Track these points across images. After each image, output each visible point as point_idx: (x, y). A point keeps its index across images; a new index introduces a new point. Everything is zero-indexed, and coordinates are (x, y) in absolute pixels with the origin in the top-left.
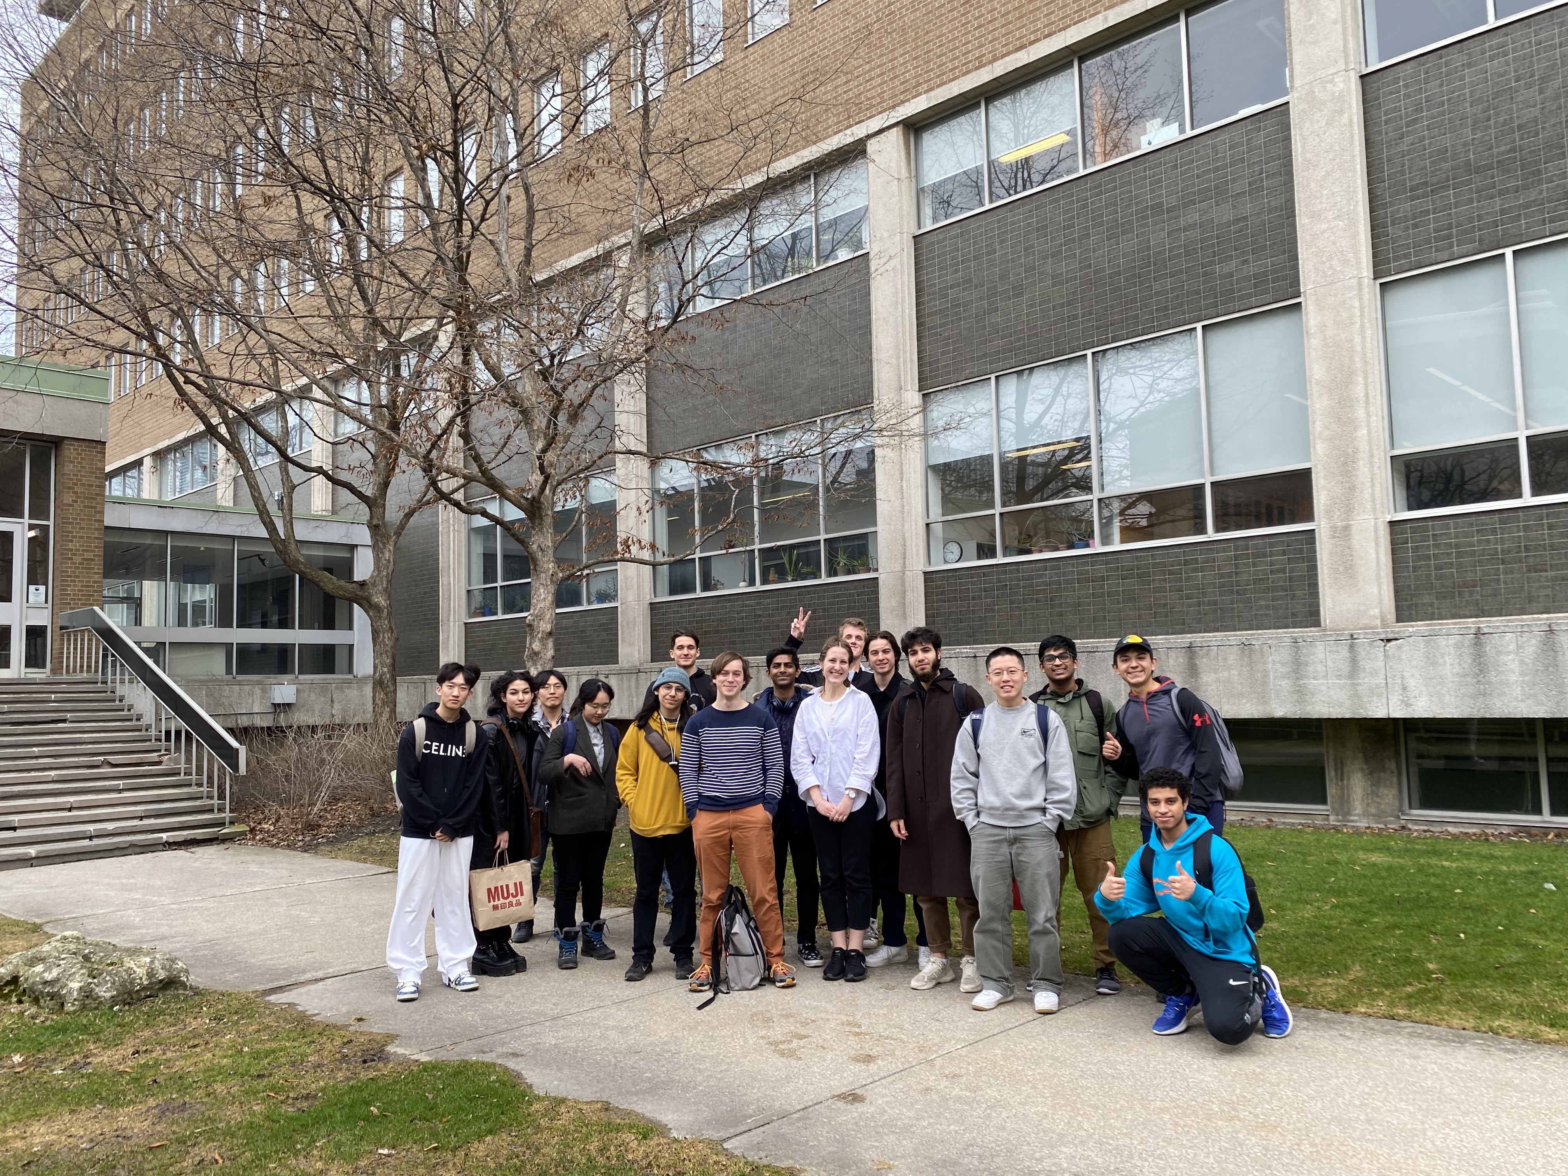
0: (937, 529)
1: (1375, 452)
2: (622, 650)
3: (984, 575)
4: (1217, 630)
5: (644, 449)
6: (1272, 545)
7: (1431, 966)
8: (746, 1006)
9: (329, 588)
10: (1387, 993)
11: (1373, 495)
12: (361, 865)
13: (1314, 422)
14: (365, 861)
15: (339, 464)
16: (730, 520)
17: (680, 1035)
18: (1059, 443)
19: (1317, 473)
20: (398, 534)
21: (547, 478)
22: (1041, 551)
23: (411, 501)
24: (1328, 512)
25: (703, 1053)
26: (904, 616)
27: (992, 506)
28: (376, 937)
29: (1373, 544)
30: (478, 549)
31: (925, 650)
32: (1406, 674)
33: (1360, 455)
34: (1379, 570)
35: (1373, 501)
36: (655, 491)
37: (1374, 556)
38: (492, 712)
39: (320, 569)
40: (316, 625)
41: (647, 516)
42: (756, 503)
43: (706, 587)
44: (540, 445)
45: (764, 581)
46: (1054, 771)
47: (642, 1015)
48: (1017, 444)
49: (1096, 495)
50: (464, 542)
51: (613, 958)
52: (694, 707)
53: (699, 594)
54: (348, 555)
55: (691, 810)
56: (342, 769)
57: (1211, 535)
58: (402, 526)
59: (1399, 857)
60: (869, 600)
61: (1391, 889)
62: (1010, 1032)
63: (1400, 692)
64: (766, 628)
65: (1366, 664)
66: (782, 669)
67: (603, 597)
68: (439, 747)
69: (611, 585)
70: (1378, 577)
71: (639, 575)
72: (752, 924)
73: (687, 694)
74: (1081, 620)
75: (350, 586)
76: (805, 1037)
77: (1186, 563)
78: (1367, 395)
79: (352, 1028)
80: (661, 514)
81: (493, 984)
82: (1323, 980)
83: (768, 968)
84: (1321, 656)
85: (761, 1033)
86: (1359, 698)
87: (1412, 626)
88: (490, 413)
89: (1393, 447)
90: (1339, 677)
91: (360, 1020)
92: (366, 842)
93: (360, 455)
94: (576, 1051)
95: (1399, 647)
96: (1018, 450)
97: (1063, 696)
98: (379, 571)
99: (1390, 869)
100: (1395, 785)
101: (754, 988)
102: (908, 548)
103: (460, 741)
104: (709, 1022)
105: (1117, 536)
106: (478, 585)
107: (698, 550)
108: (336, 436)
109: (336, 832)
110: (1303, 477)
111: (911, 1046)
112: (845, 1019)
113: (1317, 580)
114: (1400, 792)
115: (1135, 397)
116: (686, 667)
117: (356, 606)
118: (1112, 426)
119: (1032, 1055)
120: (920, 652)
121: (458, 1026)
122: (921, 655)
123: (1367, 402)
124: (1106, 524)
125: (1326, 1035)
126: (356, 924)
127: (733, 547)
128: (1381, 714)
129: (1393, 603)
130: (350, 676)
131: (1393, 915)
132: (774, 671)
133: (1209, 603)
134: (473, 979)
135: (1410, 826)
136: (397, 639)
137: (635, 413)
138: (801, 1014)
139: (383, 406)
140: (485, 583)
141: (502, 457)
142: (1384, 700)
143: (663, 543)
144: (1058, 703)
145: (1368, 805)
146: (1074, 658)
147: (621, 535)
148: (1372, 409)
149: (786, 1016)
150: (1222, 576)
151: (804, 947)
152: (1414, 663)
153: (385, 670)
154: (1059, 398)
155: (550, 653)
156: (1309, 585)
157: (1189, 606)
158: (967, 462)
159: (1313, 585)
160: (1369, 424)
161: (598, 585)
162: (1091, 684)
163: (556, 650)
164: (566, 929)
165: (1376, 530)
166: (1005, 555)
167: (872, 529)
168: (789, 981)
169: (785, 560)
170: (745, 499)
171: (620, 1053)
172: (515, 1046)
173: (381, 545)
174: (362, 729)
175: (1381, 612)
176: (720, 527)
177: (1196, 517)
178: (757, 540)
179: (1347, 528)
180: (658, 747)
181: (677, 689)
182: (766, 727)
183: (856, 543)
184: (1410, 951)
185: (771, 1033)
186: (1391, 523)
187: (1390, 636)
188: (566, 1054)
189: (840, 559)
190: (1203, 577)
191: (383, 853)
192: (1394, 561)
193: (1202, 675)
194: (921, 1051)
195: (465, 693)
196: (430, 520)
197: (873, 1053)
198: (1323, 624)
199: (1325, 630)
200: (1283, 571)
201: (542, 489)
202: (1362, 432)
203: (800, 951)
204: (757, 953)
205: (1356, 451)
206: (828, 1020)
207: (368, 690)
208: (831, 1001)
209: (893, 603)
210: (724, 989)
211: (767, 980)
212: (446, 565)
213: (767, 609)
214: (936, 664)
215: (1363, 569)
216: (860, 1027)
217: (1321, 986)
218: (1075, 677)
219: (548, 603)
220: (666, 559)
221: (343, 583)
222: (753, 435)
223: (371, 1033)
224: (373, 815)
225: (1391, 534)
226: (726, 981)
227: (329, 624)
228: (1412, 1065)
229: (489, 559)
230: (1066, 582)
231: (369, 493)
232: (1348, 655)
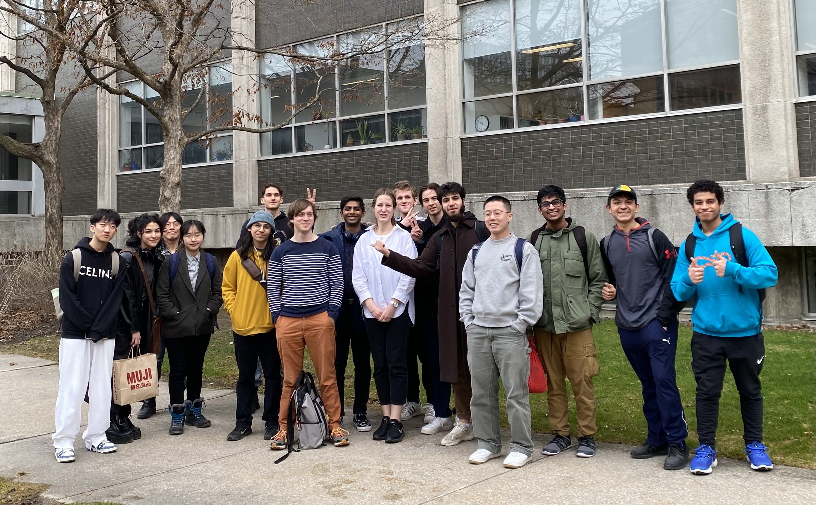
0: (471, 106)
1: (785, 53)
2: (236, 196)
3: (505, 141)
4: (672, 182)
5: (252, 46)
6: (711, 120)
7: (805, 426)
8: (310, 460)
9: (11, 149)
10: (772, 445)
11: (783, 84)
12: (32, 359)
13: (741, 31)
14: (35, 356)
15: (21, 54)
16: (315, 99)
17: (260, 482)
18: (562, 43)
19: (744, 68)
20: (64, 108)
21: (176, 66)
22: (546, 124)
23: (74, 83)
24: (752, 96)
25: (276, 495)
26: (446, 171)
27: (511, 90)
28: (40, 413)
29: (783, 120)
30: (127, 119)
31: (455, 199)
32: (805, 214)
33: (774, 55)
34: (787, 139)
35: (784, 88)
36: (262, 77)
37: (784, 128)
38: (129, 244)
39: (5, 134)
40: (3, 176)
41: (255, 97)
42: (337, 86)
43: (300, 149)
44: (171, 42)
45: (343, 145)
46: (524, 287)
47: (234, 468)
48: (531, 43)
49: (584, 83)
50: (116, 114)
51: (209, 426)
52: (279, 240)
53: (295, 153)
54: (28, 124)
55: (275, 316)
56: (20, 286)
57: (668, 112)
58: (68, 102)
59: (797, 347)
60: (421, 159)
61: (786, 371)
62: (500, 476)
63: (801, 227)
64: (344, 179)
65: (776, 207)
66: (352, 211)
67: (222, 156)
68: (92, 270)
69: (228, 147)
70: (787, 143)
71: (249, 139)
72: (318, 400)
73: (272, 231)
74: (575, 174)
75: (28, 148)
76: (352, 482)
77: (650, 132)
78: (779, 11)
79: (16, 481)
80: (266, 94)
81: (124, 448)
82: (728, 437)
83: (329, 431)
84: (745, 201)
85: (320, 480)
86: (773, 232)
87: (811, 180)
88: (135, 18)
89: (797, 49)
90: (757, 216)
91: (22, 474)
92: (37, 341)
93: (36, 49)
94: (182, 495)
95: (800, 195)
96: (532, 48)
97: (556, 232)
98: (50, 136)
99: (788, 356)
100: (799, 295)
101: (318, 447)
102: (450, 120)
103: (108, 266)
104: (283, 472)
105: (600, 113)
106: (127, 146)
107: (294, 120)
108: (19, 32)
109: (14, 334)
110: (734, 69)
111: (427, 487)
112: (381, 468)
113: (744, 145)
114: (802, 300)
115: (619, 9)
116: (273, 209)
117: (33, 163)
118: (601, 31)
119: (514, 493)
120: (451, 200)
121: (97, 478)
122: (451, 202)
123: (779, 16)
124: (593, 104)
125: (724, 475)
126: (25, 403)
127: (320, 118)
128: (787, 243)
129: (797, 162)
130: (29, 216)
131: (784, 390)
132: (346, 212)
133: (668, 162)
134: (112, 444)
135: (809, 325)
136: (64, 188)
137: (246, 18)
138: (351, 465)
139: (54, 11)
140: (132, 145)
141: (144, 50)
142: (790, 233)
143: (267, 116)
144: (552, 237)
145: (779, 310)
146: (564, 202)
147: (235, 110)
148: (783, 22)
149: (340, 467)
150: (676, 142)
151: (358, 416)
152: (811, 206)
153: (54, 211)
154: (563, 9)
155: (178, 199)
156: (738, 149)
157: (652, 164)
158: (496, 57)
159: (741, 149)
160: (780, 32)
161: (218, 147)
162: (577, 221)
163: (182, 196)
164: (175, 405)
165: (785, 110)
166: (520, 126)
167: (422, 106)
168: (343, 441)
169: (359, 128)
170: (328, 83)
171: (215, 495)
172: (137, 492)
173: (51, 116)
174: (34, 255)
175: (789, 169)
176: (308, 105)
177: (658, 99)
178: (338, 113)
179: (765, 108)
180: (251, 270)
181: (265, 227)
182: (331, 254)
183: (414, 116)
184: (791, 415)
185: (327, 480)
186: (797, 104)
187: (794, 187)
188: (175, 496)
189: (399, 128)
190: (662, 143)
191: (49, 350)
192: (798, 132)
193: (660, 215)
194: (434, 491)
195: (114, 230)
196: (90, 97)
197: (400, 493)
198: (747, 178)
199: (749, 182)
200: (720, 138)
201: (172, 75)
202: (776, 38)
203: (355, 420)
204: (321, 422)
205: (771, 52)
206: (370, 469)
207: (42, 225)
208: (374, 456)
209: (438, 161)
210: (296, 448)
211: (328, 441)
212: (102, 131)
213: (345, 165)
214: (463, 208)
215: (776, 138)
216: (392, 474)
217: (725, 441)
218: (567, 216)
219: (176, 161)
220: (268, 128)
221: (22, 145)
222: (335, 35)
223: (30, 484)
224: (43, 321)
225: (797, 112)
226: (298, 442)
227: (13, 176)
228: (779, 496)
229: (135, 126)
230: (564, 146)
231: (42, 77)
232: (764, 200)
